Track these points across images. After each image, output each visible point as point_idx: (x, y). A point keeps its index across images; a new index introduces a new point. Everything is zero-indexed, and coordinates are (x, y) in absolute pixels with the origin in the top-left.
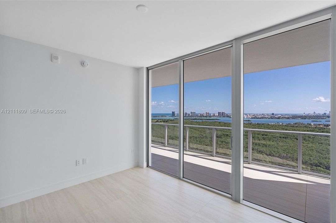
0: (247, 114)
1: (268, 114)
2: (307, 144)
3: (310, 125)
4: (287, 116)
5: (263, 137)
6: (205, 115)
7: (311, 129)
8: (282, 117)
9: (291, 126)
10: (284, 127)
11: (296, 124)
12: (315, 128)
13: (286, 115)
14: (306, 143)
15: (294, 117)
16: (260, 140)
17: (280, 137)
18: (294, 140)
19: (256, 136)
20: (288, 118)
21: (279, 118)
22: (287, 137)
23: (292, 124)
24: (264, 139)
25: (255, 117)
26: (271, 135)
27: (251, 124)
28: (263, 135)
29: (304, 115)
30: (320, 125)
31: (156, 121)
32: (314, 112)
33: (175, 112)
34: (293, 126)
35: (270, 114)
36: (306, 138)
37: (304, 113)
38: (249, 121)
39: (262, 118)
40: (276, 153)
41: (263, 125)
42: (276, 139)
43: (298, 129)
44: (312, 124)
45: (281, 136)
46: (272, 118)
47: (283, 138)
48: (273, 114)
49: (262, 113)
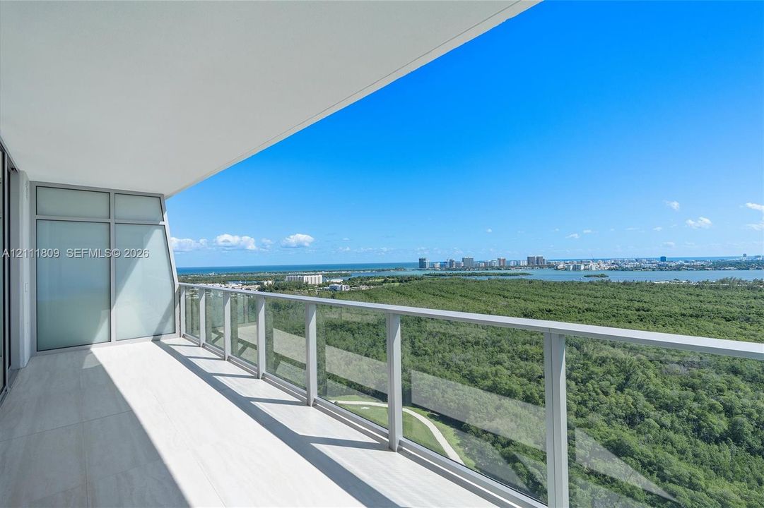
0: (598, 260)
1: (650, 260)
2: (754, 332)
4: (698, 263)
5: (639, 316)
6: (497, 265)
8: (688, 266)
9: (711, 288)
10: (691, 290)
11: (723, 281)
13: (697, 261)
14: (752, 328)
15: (719, 265)
16: (630, 322)
17: (683, 315)
18: (720, 322)
19: (622, 312)
20: (703, 268)
21: (678, 268)
22: (700, 313)
23: (712, 283)
24: (641, 320)
25: (618, 267)
26: (658, 308)
27: (607, 283)
28: (638, 310)
29: (744, 259)
31: (383, 280)
33: (425, 260)
34: (717, 288)
35: (656, 259)
36: (751, 316)
37: (745, 255)
38: (602, 276)
39: (636, 268)
40: (673, 353)
41: (638, 286)
42: (673, 319)
43: (730, 293)
45: (684, 312)
46: (660, 268)
47: (691, 316)
48: (663, 259)
49: (636, 258)
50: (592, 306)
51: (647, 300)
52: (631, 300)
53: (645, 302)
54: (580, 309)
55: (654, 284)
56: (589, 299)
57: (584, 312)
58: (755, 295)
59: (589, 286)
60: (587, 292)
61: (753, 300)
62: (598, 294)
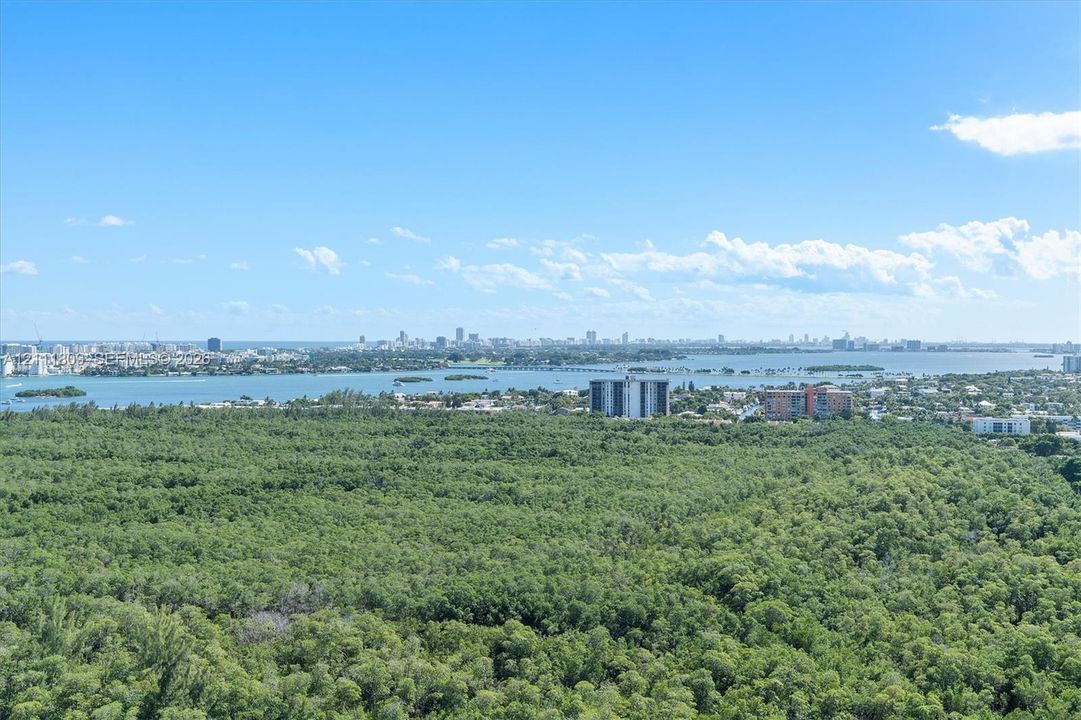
0: (54, 343)
1: (185, 347)
2: (390, 509)
3: (391, 399)
4: (285, 356)
5: (173, 499)
7: (399, 425)
8: (264, 363)
9: (312, 415)
10: (277, 423)
11: (332, 399)
12: (415, 414)
13: (281, 351)
14: (387, 500)
15: (322, 360)
16: (154, 521)
17: (268, 486)
18: (336, 493)
19: (131, 494)
20: (293, 368)
21: (246, 369)
22: (299, 478)
23: (314, 404)
24: (181, 512)
25: (110, 368)
26: (215, 475)
27: (85, 413)
28: (171, 485)
29: (361, 347)
30: (427, 399)
32: (402, 333)
34: (322, 415)
35: (199, 344)
36: (385, 473)
37: (362, 339)
38: (69, 392)
39: (156, 370)
40: (256, 585)
41: (163, 418)
42: (248, 500)
43: (346, 426)
44: (400, 396)
45: (269, 478)
46: (210, 368)
47: (283, 486)
48: (214, 344)
49: (153, 339)
50: (48, 485)
51: (189, 454)
52: (153, 459)
53: (184, 461)
54: (14, 497)
55: (200, 410)
56: (38, 465)
57: (26, 505)
58: (385, 427)
59: (37, 425)
60: (31, 442)
61: (383, 439)
62: (64, 449)
